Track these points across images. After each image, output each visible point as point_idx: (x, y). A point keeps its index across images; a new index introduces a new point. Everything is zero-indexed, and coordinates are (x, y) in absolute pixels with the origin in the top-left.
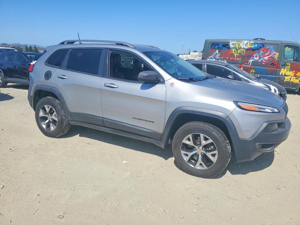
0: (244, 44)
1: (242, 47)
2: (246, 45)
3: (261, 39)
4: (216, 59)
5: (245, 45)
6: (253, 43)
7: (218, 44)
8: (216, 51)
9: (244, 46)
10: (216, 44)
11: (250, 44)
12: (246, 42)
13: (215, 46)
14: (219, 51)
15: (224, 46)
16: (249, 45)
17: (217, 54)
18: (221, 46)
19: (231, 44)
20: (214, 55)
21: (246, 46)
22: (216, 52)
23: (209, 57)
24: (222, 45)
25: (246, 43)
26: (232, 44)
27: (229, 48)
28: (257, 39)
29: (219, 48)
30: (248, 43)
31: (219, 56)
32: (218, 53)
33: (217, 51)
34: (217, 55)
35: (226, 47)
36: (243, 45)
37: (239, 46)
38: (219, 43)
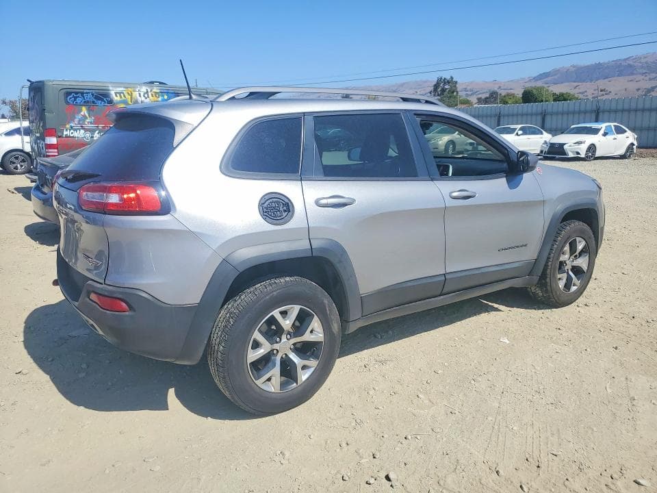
0: (142, 94)
1: (140, 99)
2: (146, 96)
3: (161, 83)
4: (86, 130)
5: (144, 96)
6: (158, 91)
7: (82, 93)
8: (81, 111)
9: (143, 99)
10: (77, 93)
11: (153, 93)
12: (144, 89)
13: (75, 98)
14: (89, 110)
15: (97, 98)
16: (152, 96)
17: (84, 116)
18: (89, 97)
19: (113, 93)
20: (79, 121)
21: (146, 98)
22: (82, 113)
23: (68, 126)
24: (93, 95)
25: (145, 91)
26: (116, 93)
27: (111, 102)
28: (152, 83)
29: (86, 103)
30: (149, 91)
31: (91, 123)
32: (87, 115)
33: (84, 111)
34: (88, 120)
35: (102, 100)
36: (140, 96)
37: (131, 98)
38: (85, 91)
